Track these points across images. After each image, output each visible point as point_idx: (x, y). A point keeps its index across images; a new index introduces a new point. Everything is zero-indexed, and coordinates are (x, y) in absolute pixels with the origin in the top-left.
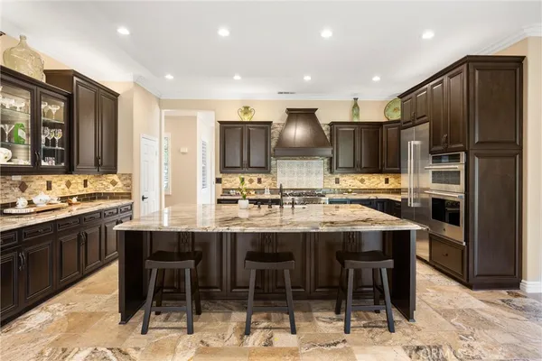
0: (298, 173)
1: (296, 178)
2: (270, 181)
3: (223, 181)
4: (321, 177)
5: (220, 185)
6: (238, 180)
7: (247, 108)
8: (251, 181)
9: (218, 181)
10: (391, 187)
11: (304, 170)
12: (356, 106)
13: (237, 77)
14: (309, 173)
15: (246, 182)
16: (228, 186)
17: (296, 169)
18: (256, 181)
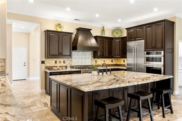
0: (81, 58)
1: (80, 61)
2: (69, 62)
3: (46, 63)
4: (90, 60)
5: (43, 65)
6: (54, 62)
7: (59, 24)
8: (60, 62)
9: (43, 62)
10: (113, 64)
11: (84, 56)
12: (103, 30)
13: (68, 9)
14: (86, 58)
15: (58, 63)
16: (48, 65)
17: (80, 56)
18: (62, 62)
